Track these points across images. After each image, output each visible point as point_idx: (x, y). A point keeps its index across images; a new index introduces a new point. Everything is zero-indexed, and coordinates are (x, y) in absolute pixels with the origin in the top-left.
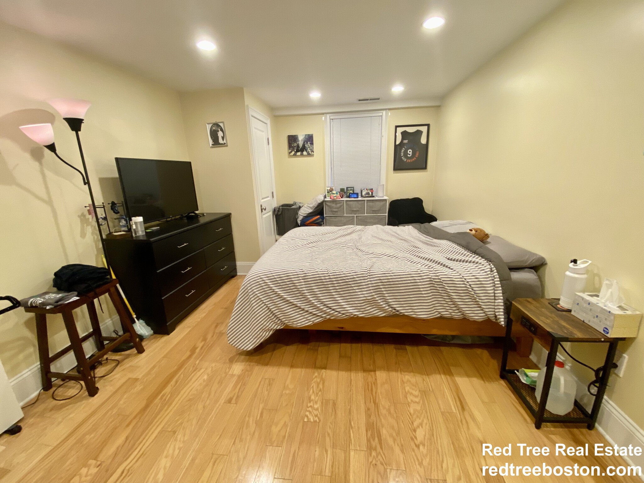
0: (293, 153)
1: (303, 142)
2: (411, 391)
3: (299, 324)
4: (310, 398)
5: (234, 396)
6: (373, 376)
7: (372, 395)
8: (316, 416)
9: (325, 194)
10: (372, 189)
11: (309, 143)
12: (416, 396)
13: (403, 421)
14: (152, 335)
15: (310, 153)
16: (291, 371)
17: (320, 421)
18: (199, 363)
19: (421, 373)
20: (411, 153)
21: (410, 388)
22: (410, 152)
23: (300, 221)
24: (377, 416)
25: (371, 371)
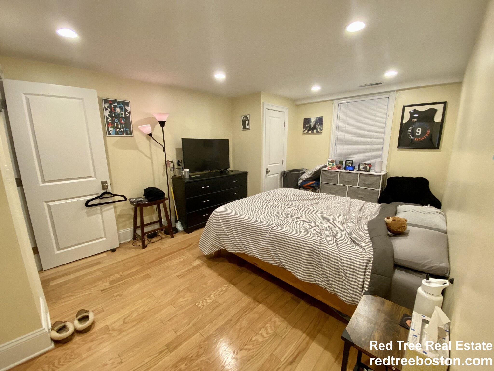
0: (306, 131)
1: (314, 123)
2: (269, 328)
3: (228, 250)
4: (211, 295)
5: (182, 275)
6: (256, 305)
7: (242, 314)
8: (203, 306)
9: (326, 164)
10: (371, 164)
11: (319, 123)
12: (267, 333)
13: (241, 340)
14: (183, 231)
15: (319, 131)
16: (217, 277)
17: (202, 309)
18: (186, 252)
19: (290, 323)
20: (420, 132)
21: (270, 326)
22: (419, 130)
23: (300, 183)
24: (231, 327)
25: (258, 302)
